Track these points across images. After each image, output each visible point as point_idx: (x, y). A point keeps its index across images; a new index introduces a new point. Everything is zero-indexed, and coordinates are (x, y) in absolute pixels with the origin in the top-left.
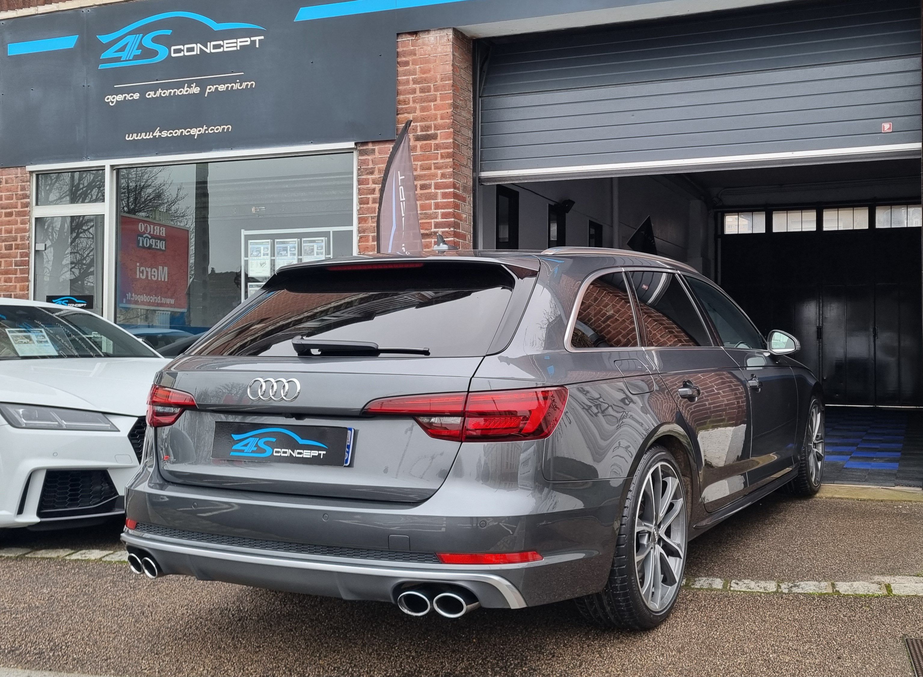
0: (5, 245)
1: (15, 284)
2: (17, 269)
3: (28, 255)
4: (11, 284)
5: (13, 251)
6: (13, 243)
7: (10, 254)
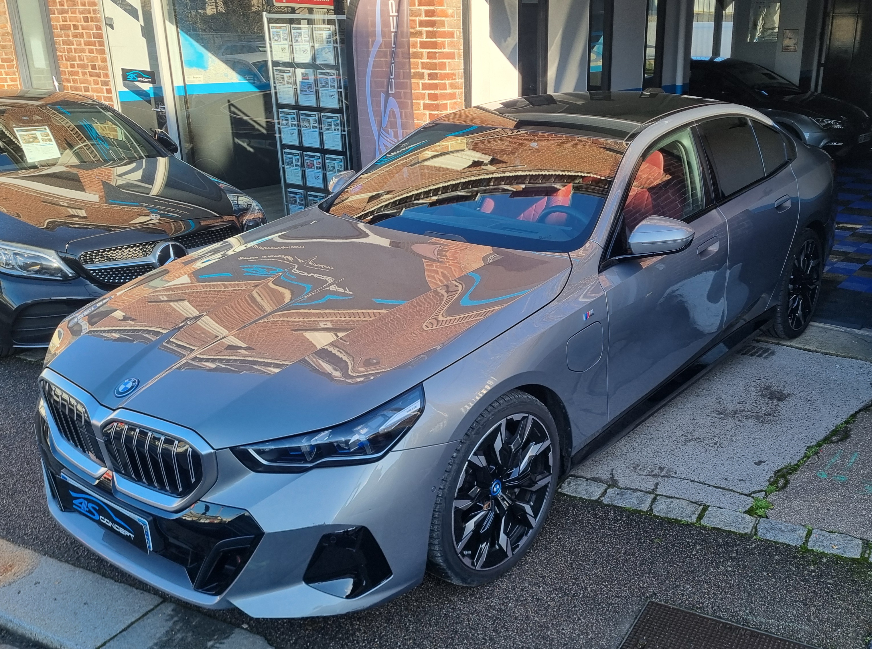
0: (83, 17)
1: (96, 55)
2: (95, 42)
3: (100, 29)
4: (94, 55)
5: (90, 23)
6: (89, 16)
7: (87, 26)
